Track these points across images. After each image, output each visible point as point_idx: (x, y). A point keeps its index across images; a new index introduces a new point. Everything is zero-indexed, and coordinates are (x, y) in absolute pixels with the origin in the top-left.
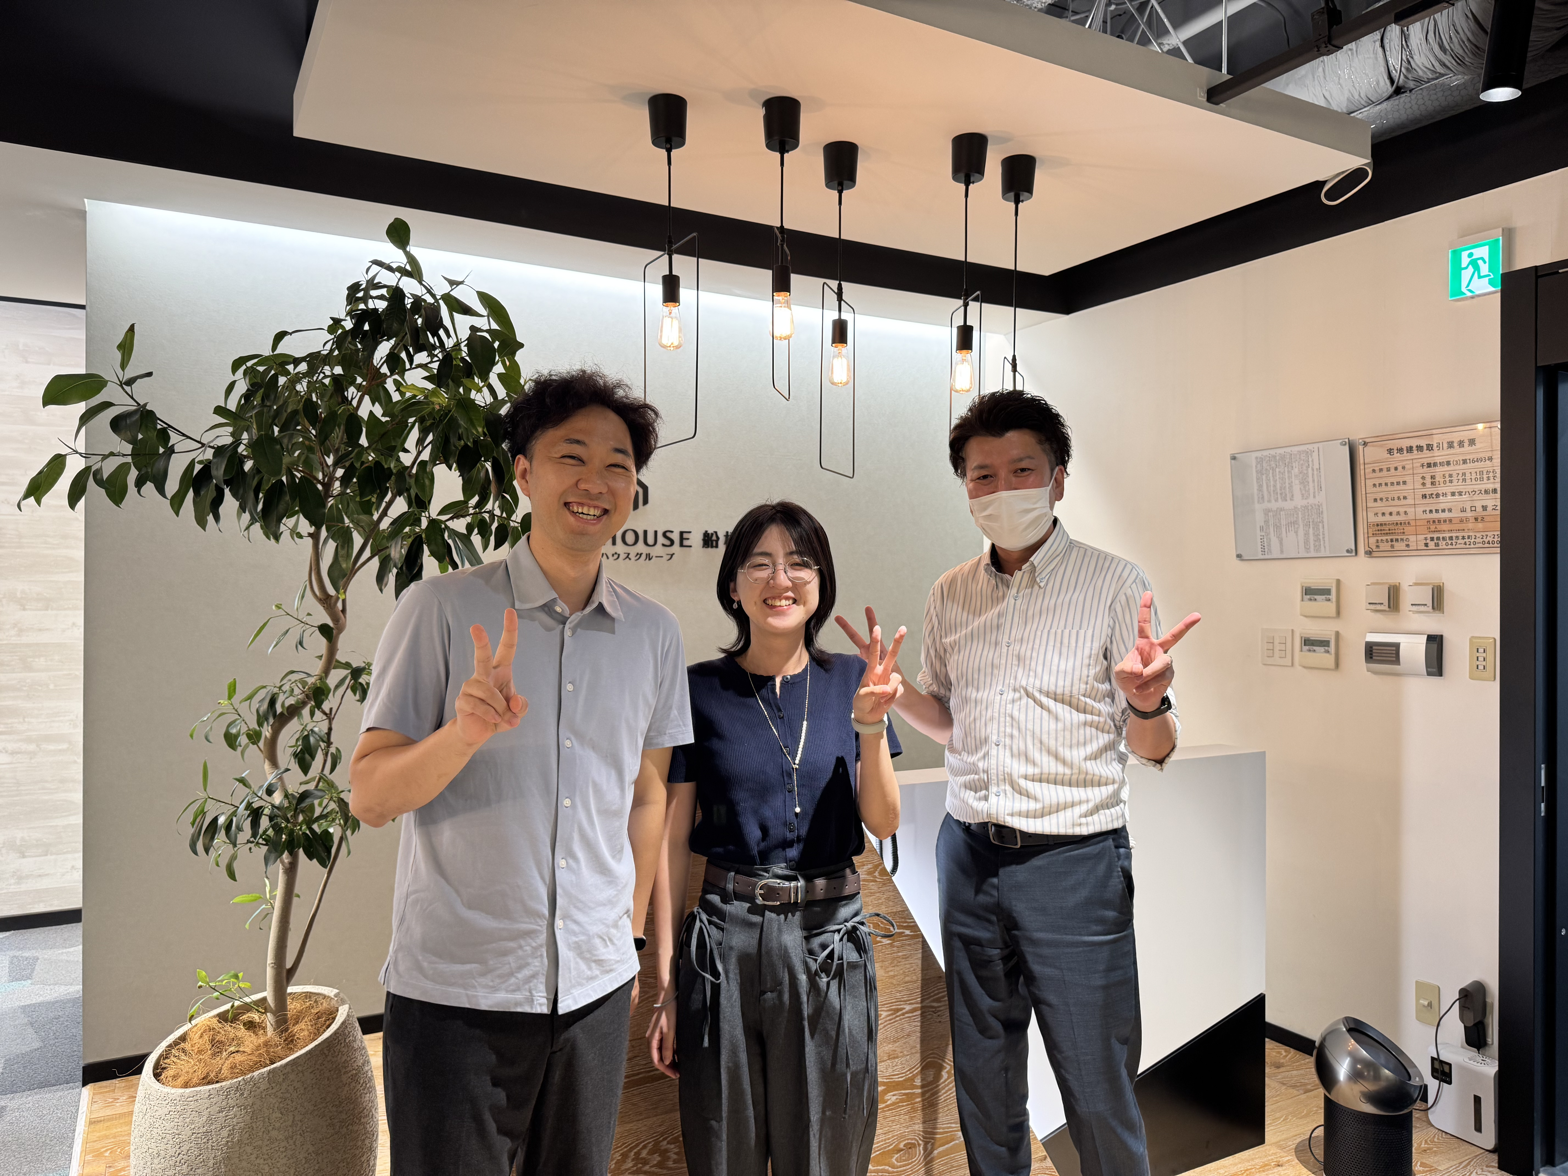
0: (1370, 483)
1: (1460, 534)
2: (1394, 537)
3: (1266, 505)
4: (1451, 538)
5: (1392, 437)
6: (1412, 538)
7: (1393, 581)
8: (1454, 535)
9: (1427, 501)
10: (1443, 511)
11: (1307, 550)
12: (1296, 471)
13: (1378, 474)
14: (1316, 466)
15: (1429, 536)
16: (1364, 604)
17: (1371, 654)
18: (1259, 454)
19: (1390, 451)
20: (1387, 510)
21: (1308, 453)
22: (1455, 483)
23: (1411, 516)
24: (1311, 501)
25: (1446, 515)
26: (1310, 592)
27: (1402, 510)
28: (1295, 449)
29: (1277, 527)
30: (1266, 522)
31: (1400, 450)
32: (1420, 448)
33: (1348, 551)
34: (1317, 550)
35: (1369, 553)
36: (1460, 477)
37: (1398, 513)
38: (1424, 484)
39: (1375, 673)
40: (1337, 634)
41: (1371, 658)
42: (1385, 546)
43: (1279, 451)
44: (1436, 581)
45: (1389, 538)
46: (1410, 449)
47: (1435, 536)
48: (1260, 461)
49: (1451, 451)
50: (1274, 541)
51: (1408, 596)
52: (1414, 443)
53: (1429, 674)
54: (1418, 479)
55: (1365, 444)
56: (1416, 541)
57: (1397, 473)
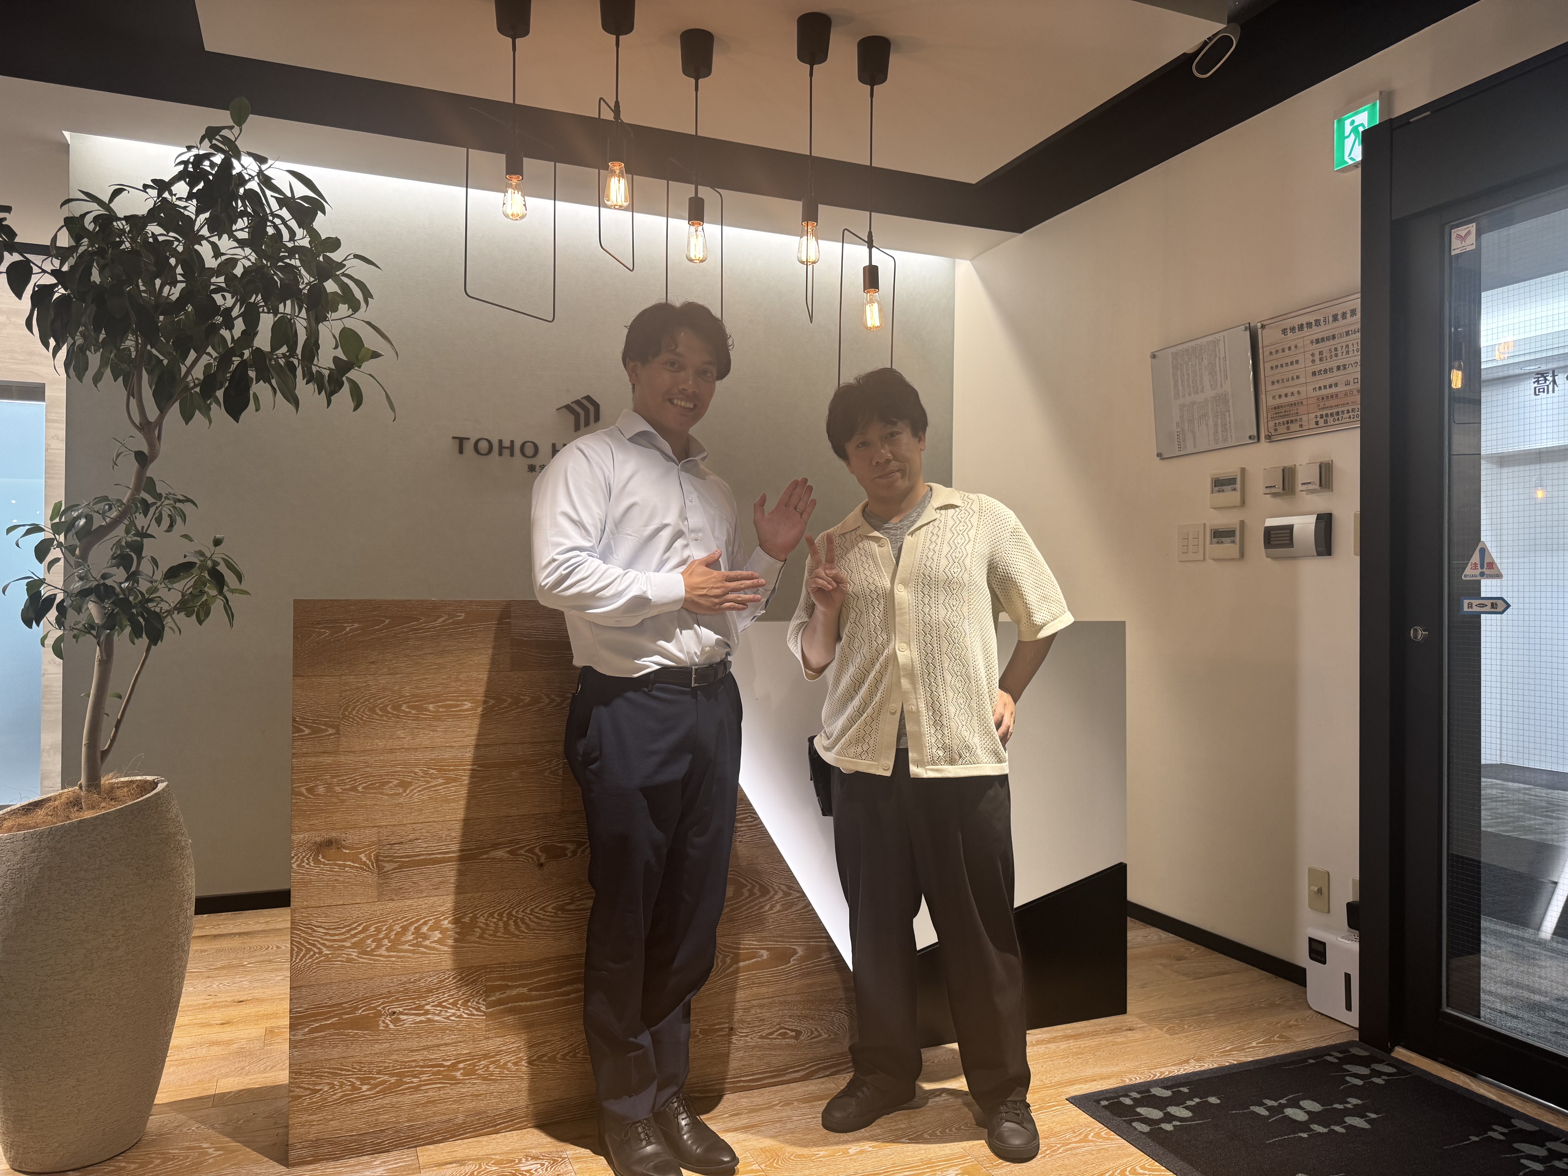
0: (1268, 366)
1: (1345, 409)
2: (1289, 419)
3: (1181, 400)
4: (1338, 413)
5: (1285, 317)
6: (1305, 418)
7: (1287, 464)
8: (1340, 410)
9: (1318, 377)
10: (1330, 386)
11: (1216, 441)
12: (1206, 362)
13: (1275, 356)
14: (1222, 355)
15: (1319, 414)
16: (1261, 489)
17: (1269, 539)
18: (1174, 350)
20: (1283, 392)
21: (1215, 343)
22: (1340, 356)
23: (1303, 395)
24: (1219, 390)
25: (1333, 390)
26: (1220, 483)
27: (1295, 390)
28: (1205, 340)
29: (1191, 422)
30: (1182, 417)
31: (1293, 329)
32: (1309, 325)
33: (1250, 437)
35: (1269, 437)
36: (1339, 351)
37: (1292, 394)
38: (1313, 361)
39: (1275, 558)
40: (1242, 523)
41: (1269, 543)
42: (1282, 429)
43: (1193, 343)
44: (1325, 460)
45: (1285, 420)
46: (1301, 327)
48: (1174, 356)
49: (1336, 324)
50: (1189, 436)
51: (1302, 476)
52: (1304, 320)
53: (1319, 554)
54: (1308, 355)
55: (1263, 327)
56: (1308, 419)
57: (1291, 353)
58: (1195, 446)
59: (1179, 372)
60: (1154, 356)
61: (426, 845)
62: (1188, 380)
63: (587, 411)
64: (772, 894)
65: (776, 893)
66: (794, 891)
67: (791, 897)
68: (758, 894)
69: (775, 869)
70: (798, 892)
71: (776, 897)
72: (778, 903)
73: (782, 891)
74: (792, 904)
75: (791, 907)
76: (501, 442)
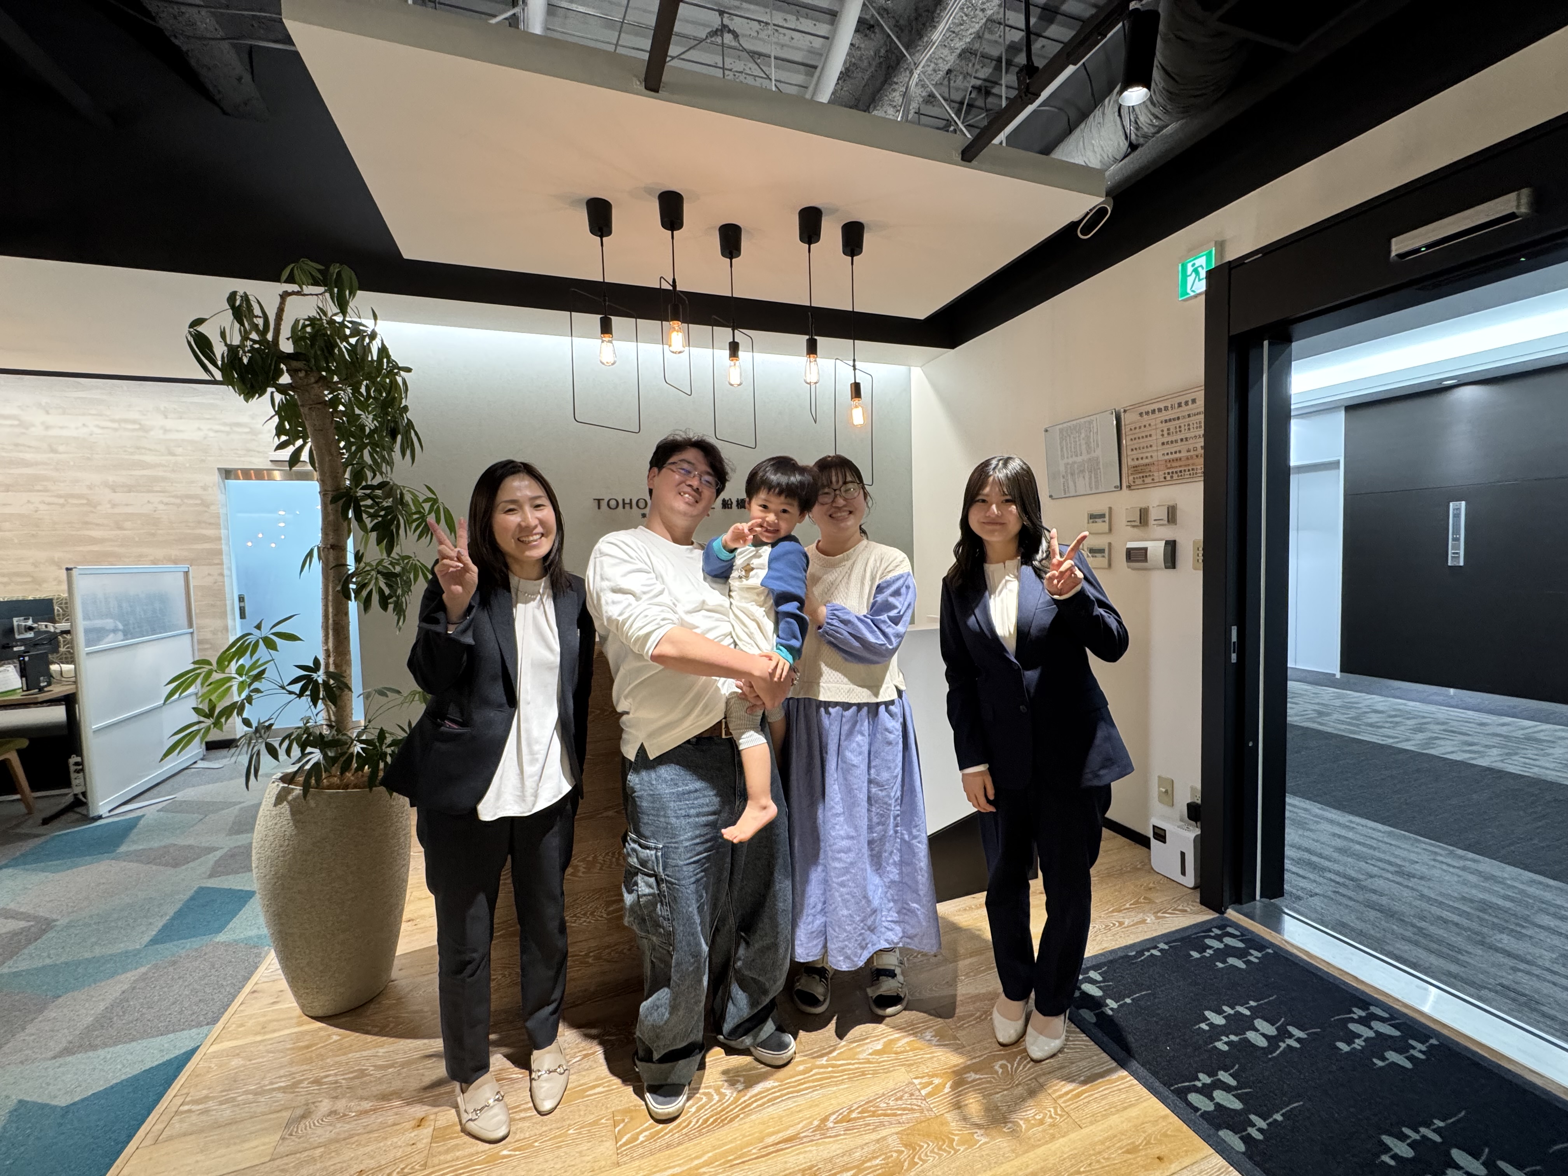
0: (1128, 438)
1: (1186, 468)
2: (1144, 474)
3: (1066, 461)
4: (1181, 471)
5: (1141, 404)
6: (1156, 474)
7: (1143, 506)
8: (1182, 469)
9: (1165, 446)
10: (1176, 452)
11: (1091, 488)
12: (1083, 435)
13: (1134, 431)
14: (1095, 431)
15: (1166, 471)
16: (1124, 523)
17: (1130, 556)
18: (1061, 426)
19: (1141, 414)
20: (1140, 456)
21: (1090, 422)
22: (1183, 431)
23: (1155, 458)
24: (1093, 455)
25: (1178, 455)
26: (1094, 517)
27: (1149, 455)
28: (1082, 420)
29: (1072, 474)
30: (1066, 472)
31: (1147, 413)
32: (1160, 410)
33: (1115, 487)
34: (1097, 488)
35: (1129, 487)
36: (1187, 427)
37: (1147, 458)
38: (1163, 435)
39: (1133, 569)
40: (1110, 544)
41: (1130, 559)
42: (1139, 481)
43: (1075, 422)
44: (1171, 503)
45: (1141, 475)
46: (1153, 411)
47: (1170, 471)
48: (1061, 431)
49: (1181, 409)
50: (1071, 484)
51: (1153, 514)
52: (1156, 406)
53: (1166, 568)
54: (1159, 431)
55: (1125, 411)
56: (1158, 475)
57: (1146, 429)
58: (1075, 491)
59: (1064, 442)
60: (1046, 431)
62: (1070, 447)
76: (624, 500)
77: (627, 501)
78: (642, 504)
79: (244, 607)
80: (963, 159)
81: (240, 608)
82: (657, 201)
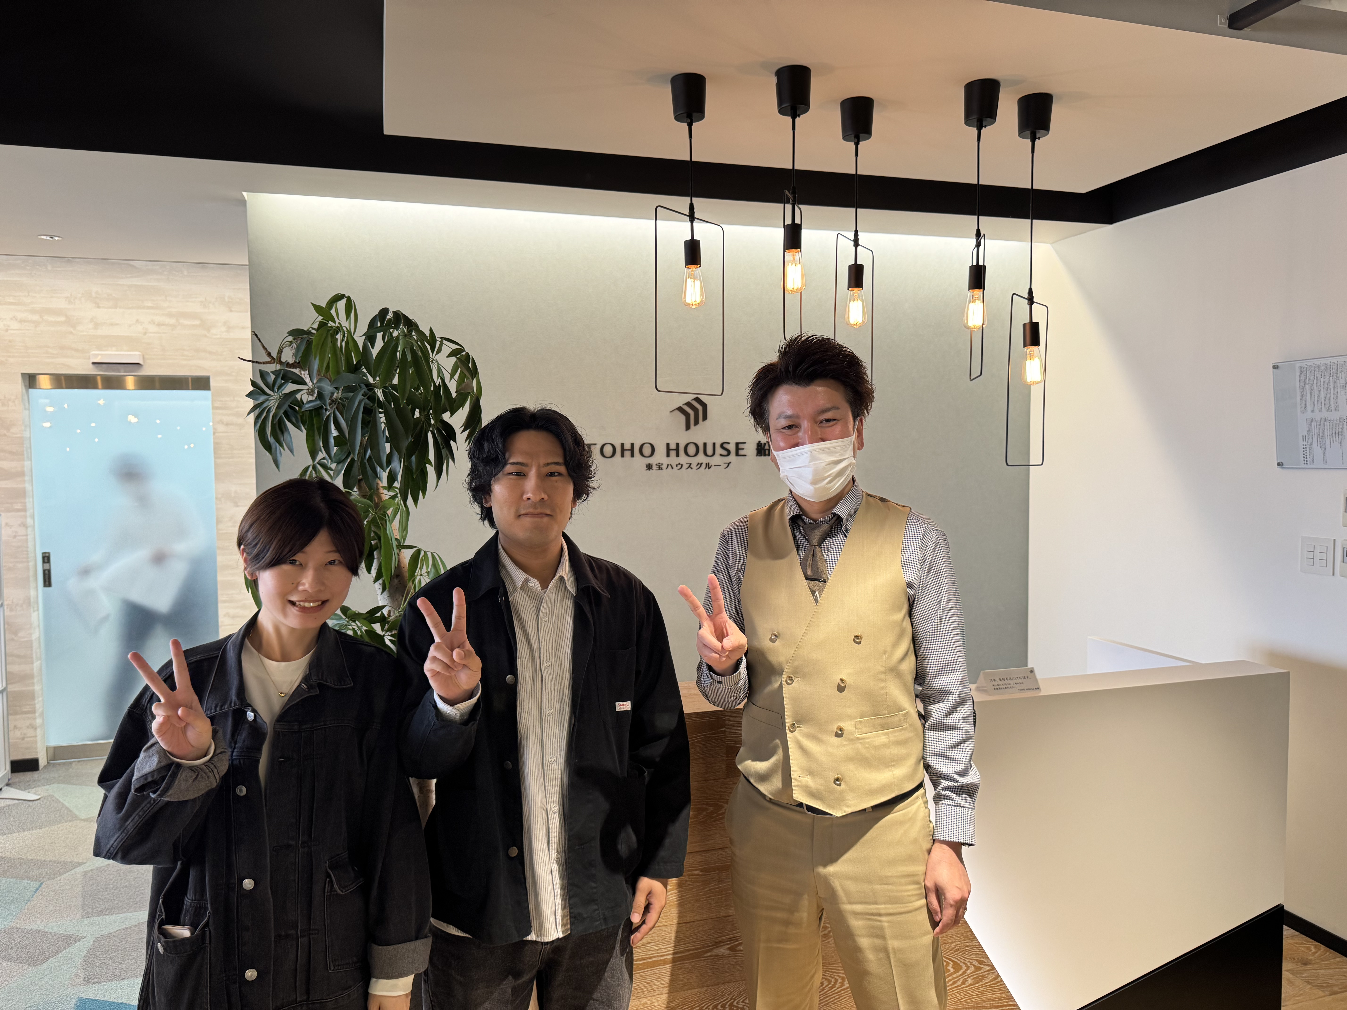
3: (1309, 415)
18: (1302, 363)
28: (1341, 360)
30: (1310, 431)
43: (1324, 361)
48: (1303, 370)
50: (1318, 451)
58: (1325, 462)
59: (1308, 387)
60: (1276, 367)
61: (657, 948)
62: (1319, 396)
63: (696, 410)
64: (963, 970)
65: (968, 968)
66: (984, 965)
67: (982, 971)
68: (952, 970)
69: (967, 946)
70: (988, 965)
71: (968, 972)
72: (970, 977)
73: (974, 965)
74: (983, 977)
75: (982, 980)
76: (622, 445)
77: (627, 446)
78: (647, 451)
79: (49, 571)
80: (1231, 26)
81: (44, 571)
82: (774, 80)
